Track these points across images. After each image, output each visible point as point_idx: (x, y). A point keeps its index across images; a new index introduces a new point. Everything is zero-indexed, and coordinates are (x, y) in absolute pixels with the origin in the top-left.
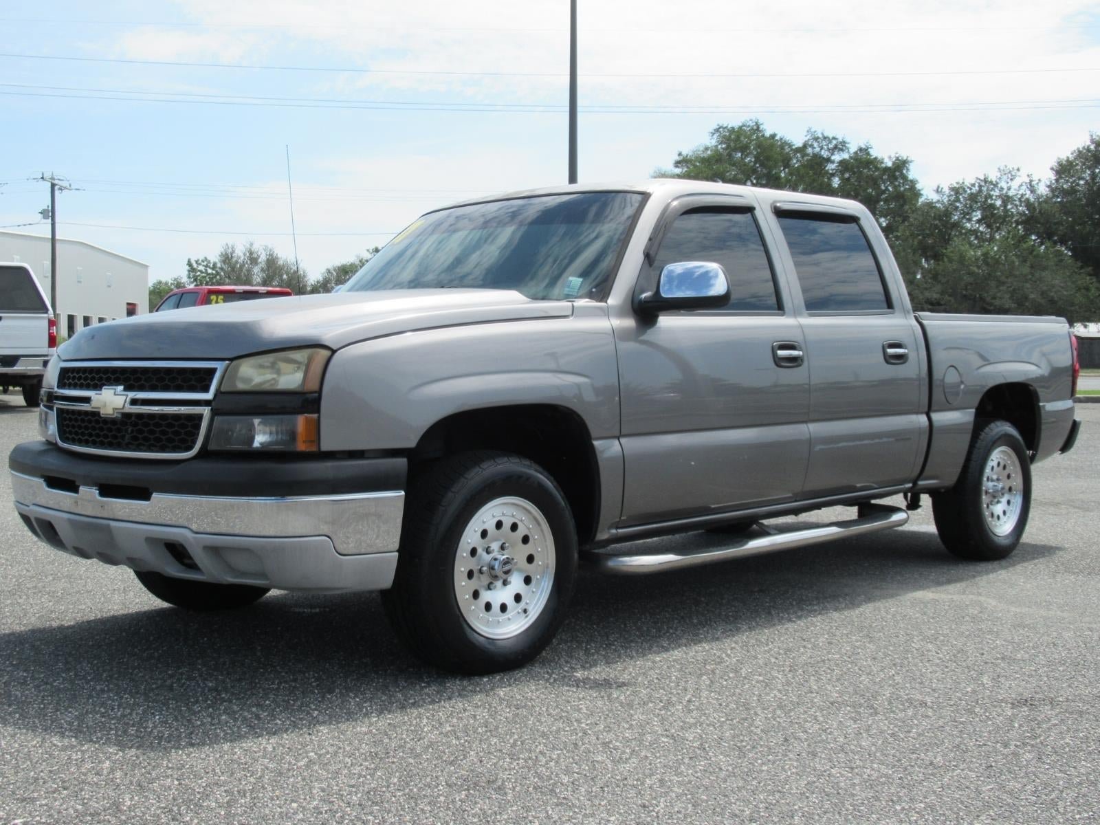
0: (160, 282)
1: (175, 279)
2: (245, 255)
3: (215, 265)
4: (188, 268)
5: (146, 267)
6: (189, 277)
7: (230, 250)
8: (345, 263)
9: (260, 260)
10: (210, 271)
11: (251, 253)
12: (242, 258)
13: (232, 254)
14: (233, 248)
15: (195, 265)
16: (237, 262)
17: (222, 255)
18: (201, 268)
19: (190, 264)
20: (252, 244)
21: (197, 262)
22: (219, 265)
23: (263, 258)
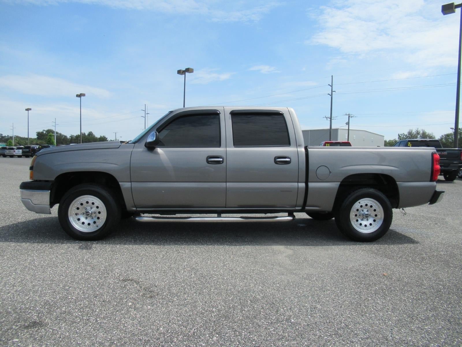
0: (390, 140)
1: (394, 139)
2: (415, 132)
3: (406, 135)
4: (398, 136)
5: (384, 136)
6: (398, 139)
7: (411, 131)
8: (448, 133)
9: (420, 133)
10: (405, 137)
11: (417, 131)
12: (415, 133)
13: (411, 132)
14: (412, 130)
15: (400, 135)
16: (413, 134)
17: (408, 132)
18: (402, 136)
19: (399, 135)
20: (418, 129)
21: (401, 134)
22: (407, 135)
23: (421, 132)
